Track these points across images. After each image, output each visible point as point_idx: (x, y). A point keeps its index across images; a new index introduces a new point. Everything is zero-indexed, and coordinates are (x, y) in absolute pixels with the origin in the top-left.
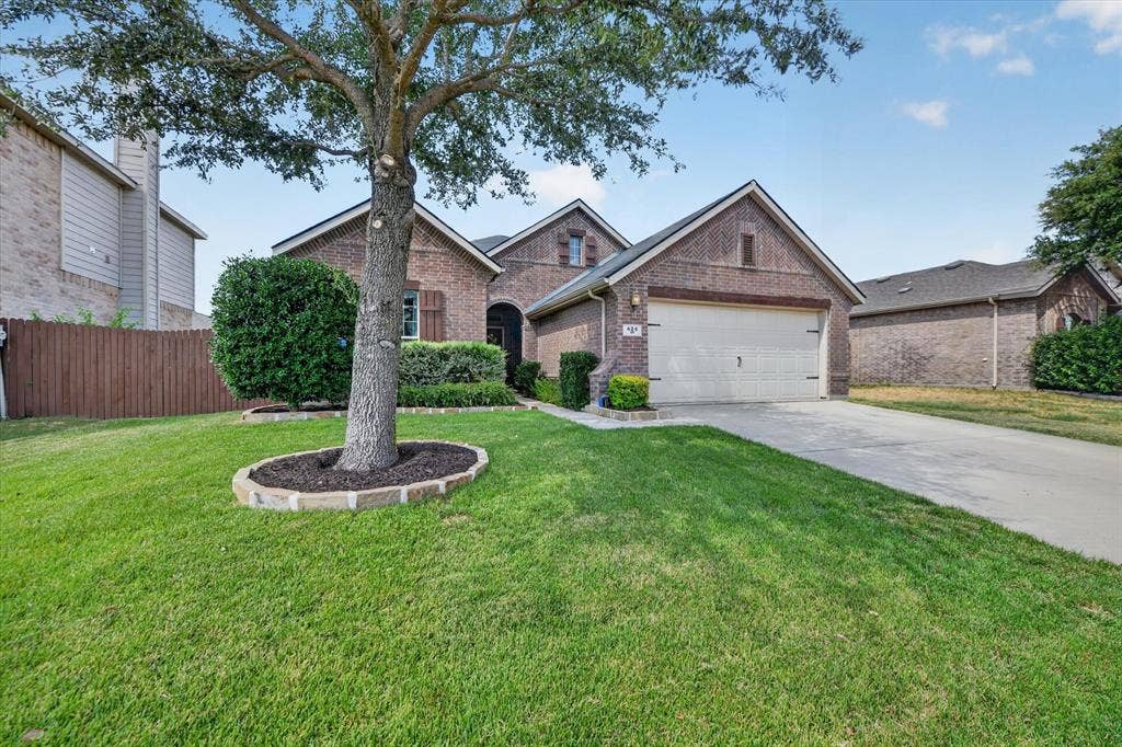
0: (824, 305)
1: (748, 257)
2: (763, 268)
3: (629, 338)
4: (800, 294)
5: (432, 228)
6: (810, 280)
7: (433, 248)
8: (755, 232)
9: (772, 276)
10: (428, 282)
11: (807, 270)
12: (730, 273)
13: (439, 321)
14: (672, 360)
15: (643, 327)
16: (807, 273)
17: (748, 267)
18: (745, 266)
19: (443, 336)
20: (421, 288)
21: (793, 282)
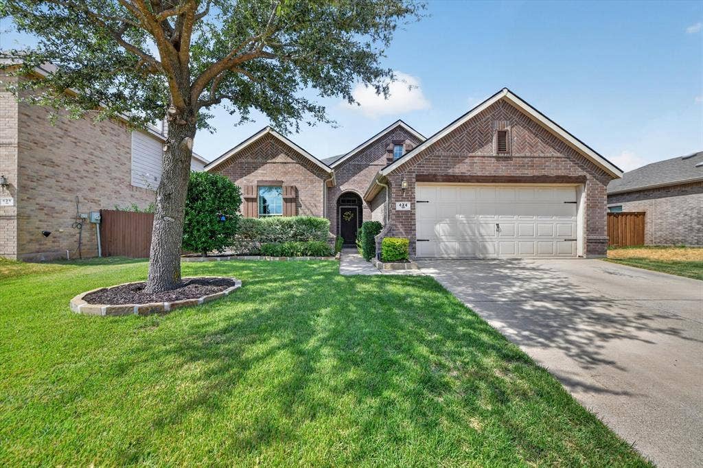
0: (581, 180)
1: (501, 147)
2: (517, 155)
3: (401, 211)
4: (554, 173)
5: (290, 149)
6: (564, 161)
7: (291, 160)
8: (508, 128)
9: (526, 160)
10: (288, 180)
11: (561, 153)
12: (486, 161)
13: (294, 204)
14: (438, 226)
15: (412, 204)
16: (561, 155)
17: (503, 155)
18: (500, 155)
19: (297, 213)
20: (284, 185)
21: (547, 164)
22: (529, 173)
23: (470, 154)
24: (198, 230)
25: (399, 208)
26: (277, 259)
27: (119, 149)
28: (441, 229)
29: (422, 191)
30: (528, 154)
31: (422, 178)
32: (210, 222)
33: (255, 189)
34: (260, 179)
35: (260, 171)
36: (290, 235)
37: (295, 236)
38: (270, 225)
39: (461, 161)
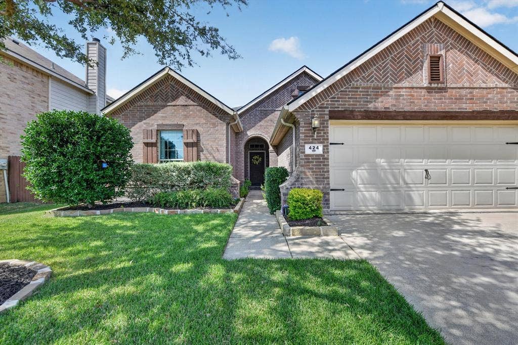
1: (435, 75)
2: (453, 85)
3: (311, 155)
4: (498, 107)
5: (191, 91)
6: (511, 92)
7: (192, 103)
8: (443, 52)
9: (464, 92)
10: (189, 124)
11: (506, 83)
12: (415, 93)
13: (195, 149)
14: (354, 173)
15: (324, 146)
16: (507, 85)
17: (436, 85)
18: (433, 85)
19: (198, 158)
20: (185, 128)
21: (489, 96)
22: (467, 107)
23: (396, 85)
24: (70, 180)
25: (308, 151)
26: (166, 212)
27: (34, 98)
28: (358, 175)
29: (337, 131)
30: (467, 85)
31: (336, 115)
32: (84, 169)
33: (154, 133)
34: (160, 122)
35: (160, 114)
36: (188, 183)
37: (192, 183)
38: (167, 171)
39: (385, 94)
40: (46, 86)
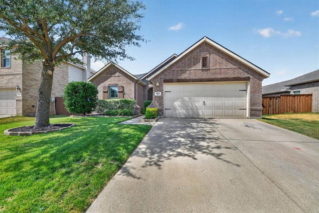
0: (248, 79)
1: (204, 65)
2: (212, 68)
3: (157, 96)
4: (232, 76)
5: (121, 70)
6: (238, 70)
7: (121, 75)
8: (208, 55)
9: (217, 70)
10: (120, 84)
11: (236, 66)
12: (196, 71)
13: (122, 93)
14: (175, 102)
15: (162, 93)
16: (236, 67)
17: (205, 68)
18: (203, 69)
19: (123, 97)
20: (118, 85)
21: (228, 72)
22: (219, 76)
23: (189, 69)
24: (78, 105)
26: (108, 117)
27: (63, 73)
28: (177, 104)
29: (167, 87)
30: (218, 68)
31: (166, 81)
32: (82, 101)
33: (107, 88)
34: (109, 83)
35: (109, 80)
36: (118, 107)
37: (119, 107)
38: (110, 102)
39: (184, 72)
40: (67, 68)
